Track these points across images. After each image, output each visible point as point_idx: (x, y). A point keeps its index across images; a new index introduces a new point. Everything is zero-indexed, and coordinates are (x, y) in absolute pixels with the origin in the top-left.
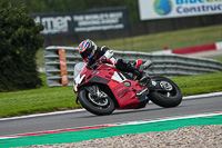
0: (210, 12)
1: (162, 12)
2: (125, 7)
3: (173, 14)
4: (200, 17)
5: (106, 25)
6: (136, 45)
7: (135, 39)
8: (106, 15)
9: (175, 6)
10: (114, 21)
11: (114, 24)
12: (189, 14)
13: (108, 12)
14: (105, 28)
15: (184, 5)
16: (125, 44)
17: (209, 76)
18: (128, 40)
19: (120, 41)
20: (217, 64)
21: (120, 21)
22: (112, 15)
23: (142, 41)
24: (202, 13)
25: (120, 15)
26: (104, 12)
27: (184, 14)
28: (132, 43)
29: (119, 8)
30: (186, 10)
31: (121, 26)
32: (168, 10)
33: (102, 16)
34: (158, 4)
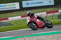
0: (7, 9)
4: (4, 11)
17: (7, 27)
20: (9, 23)
24: (4, 10)
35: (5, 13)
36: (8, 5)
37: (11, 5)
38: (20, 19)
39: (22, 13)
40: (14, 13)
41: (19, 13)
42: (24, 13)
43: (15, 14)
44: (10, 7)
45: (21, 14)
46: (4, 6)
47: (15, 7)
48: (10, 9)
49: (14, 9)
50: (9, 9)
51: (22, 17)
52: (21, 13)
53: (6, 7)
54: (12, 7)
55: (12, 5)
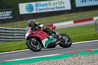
0: (50, 10)
1: (29, 11)
2: (13, 9)
3: (34, 11)
4: (46, 13)
5: (4, 17)
6: (18, 25)
7: (18, 23)
8: (5, 12)
9: (35, 8)
10: (8, 15)
11: (8, 16)
12: (41, 11)
13: (6, 11)
14: (4, 18)
15: (39, 8)
16: (13, 25)
18: (15, 23)
19: (11, 24)
21: (11, 15)
22: (7, 12)
23: (21, 24)
24: (47, 11)
25: (11, 12)
26: (3, 11)
27: (39, 12)
28: (16, 24)
29: (10, 9)
30: (40, 10)
31: (11, 17)
32: (32, 10)
33: (3, 13)
34: (28, 7)
35: (47, 16)
36: (52, 4)
37: (58, 4)
38: (72, 26)
39: (75, 17)
40: (62, 16)
41: (70, 16)
42: (77, 16)
43: (64, 18)
44: (55, 6)
45: (73, 17)
46: (46, 5)
47: (64, 7)
48: (56, 10)
49: (62, 9)
50: (53, 10)
51: (75, 22)
52: (74, 15)
53: (49, 7)
54: (59, 6)
55: (59, 2)
